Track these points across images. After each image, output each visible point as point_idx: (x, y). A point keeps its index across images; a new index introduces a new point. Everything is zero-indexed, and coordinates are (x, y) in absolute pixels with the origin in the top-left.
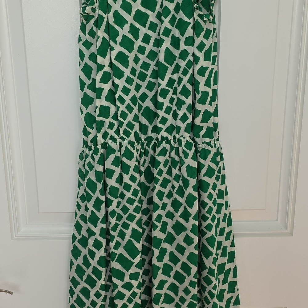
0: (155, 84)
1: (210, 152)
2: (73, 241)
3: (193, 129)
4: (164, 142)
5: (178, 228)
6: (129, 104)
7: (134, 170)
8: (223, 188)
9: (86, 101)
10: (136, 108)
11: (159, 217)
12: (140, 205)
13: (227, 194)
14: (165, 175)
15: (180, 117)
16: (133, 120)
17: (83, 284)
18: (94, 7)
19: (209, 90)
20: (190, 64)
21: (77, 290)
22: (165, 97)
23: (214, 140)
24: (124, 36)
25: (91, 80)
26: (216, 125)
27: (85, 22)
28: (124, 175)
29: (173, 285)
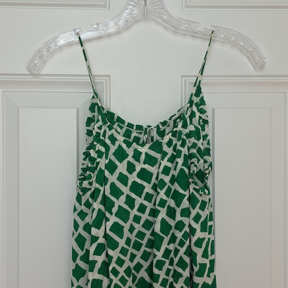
0: (150, 253)
6: (123, 276)
9: (78, 273)
10: (130, 280)
18: (91, 181)
19: (207, 261)
20: (186, 236)
22: (161, 269)
24: (119, 206)
25: (84, 251)
27: (81, 193)
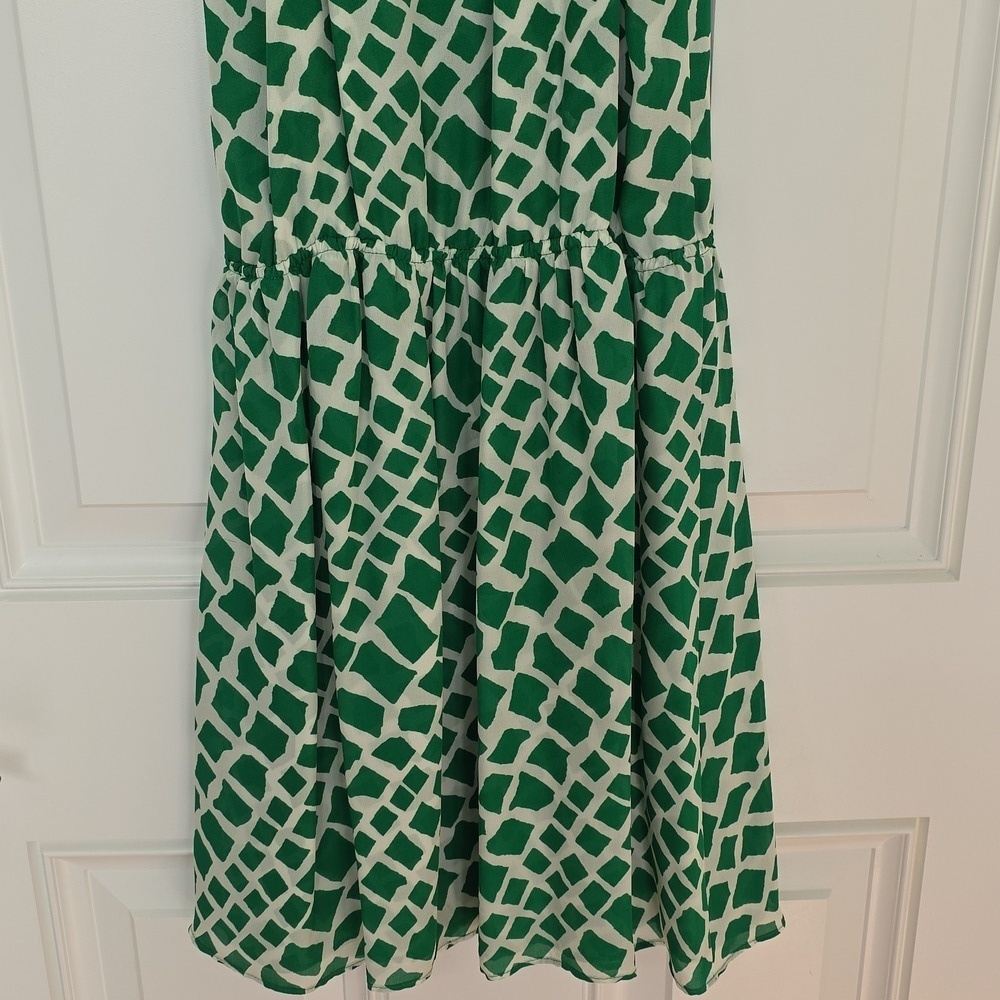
0: (483, 30)
1: (679, 286)
2: (203, 604)
3: (620, 199)
4: (517, 250)
5: (568, 555)
6: (387, 107)
7: (410, 354)
8: (722, 416)
9: (233, 96)
10: (413, 123)
11: (501, 519)
12: (434, 479)
13: (735, 438)
14: (519, 372)
15: (573, 154)
16: (405, 168)
17: (242, 748)
19: (682, 55)
21: (222, 768)
22: (518, 82)
23: (697, 244)
25: (248, 16)
26: (702, 186)
28: (375, 371)
29: (547, 745)
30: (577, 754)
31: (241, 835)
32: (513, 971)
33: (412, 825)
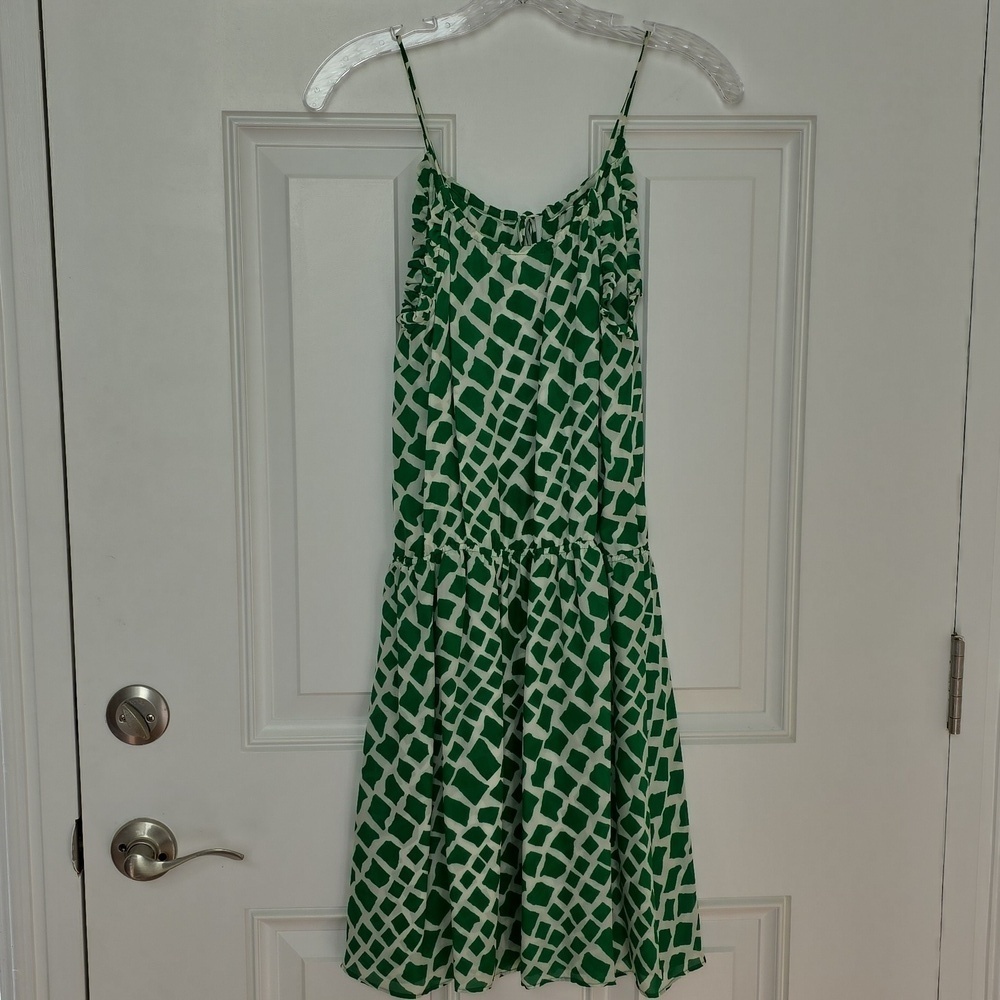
0: (530, 443)
1: (631, 570)
2: (366, 749)
3: (599, 526)
4: (547, 550)
5: (574, 718)
6: (483, 480)
7: (490, 604)
8: (657, 641)
9: (405, 474)
10: (495, 488)
11: (536, 698)
12: (501, 673)
13: (665, 655)
14: (547, 614)
15: (576, 503)
16: (490, 510)
17: (386, 837)
18: (427, 311)
19: (629, 456)
20: (593, 410)
21: (372, 852)
23: (640, 549)
24: (476, 360)
25: (416, 437)
26: (642, 520)
27: (408, 336)
28: (472, 613)
29: (562, 836)
30: (580, 839)
31: (381, 893)
32: (541, 984)
33: (484, 883)
